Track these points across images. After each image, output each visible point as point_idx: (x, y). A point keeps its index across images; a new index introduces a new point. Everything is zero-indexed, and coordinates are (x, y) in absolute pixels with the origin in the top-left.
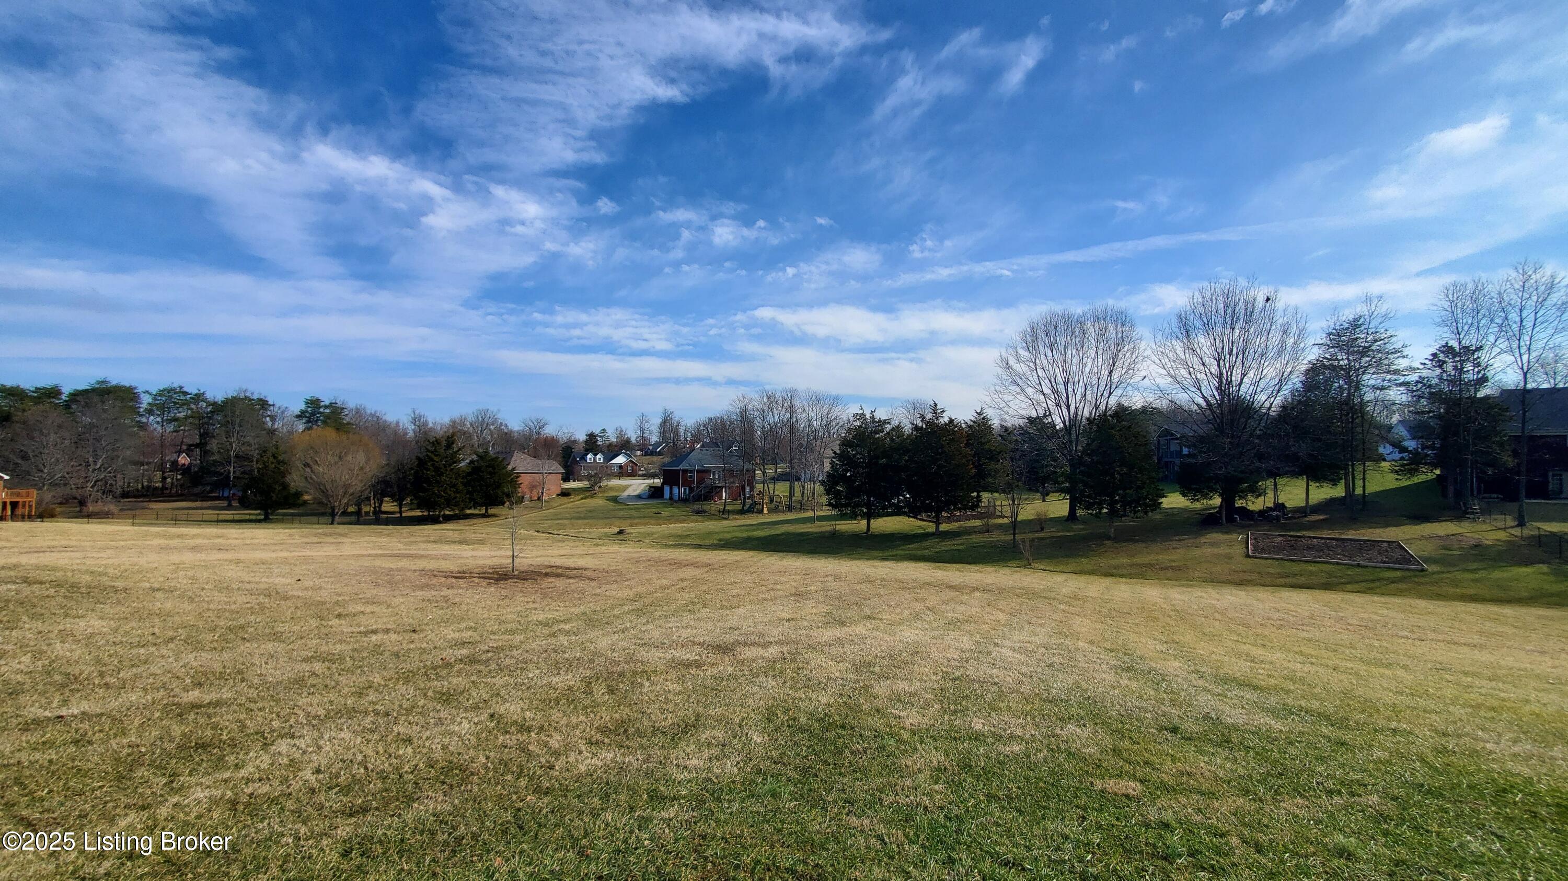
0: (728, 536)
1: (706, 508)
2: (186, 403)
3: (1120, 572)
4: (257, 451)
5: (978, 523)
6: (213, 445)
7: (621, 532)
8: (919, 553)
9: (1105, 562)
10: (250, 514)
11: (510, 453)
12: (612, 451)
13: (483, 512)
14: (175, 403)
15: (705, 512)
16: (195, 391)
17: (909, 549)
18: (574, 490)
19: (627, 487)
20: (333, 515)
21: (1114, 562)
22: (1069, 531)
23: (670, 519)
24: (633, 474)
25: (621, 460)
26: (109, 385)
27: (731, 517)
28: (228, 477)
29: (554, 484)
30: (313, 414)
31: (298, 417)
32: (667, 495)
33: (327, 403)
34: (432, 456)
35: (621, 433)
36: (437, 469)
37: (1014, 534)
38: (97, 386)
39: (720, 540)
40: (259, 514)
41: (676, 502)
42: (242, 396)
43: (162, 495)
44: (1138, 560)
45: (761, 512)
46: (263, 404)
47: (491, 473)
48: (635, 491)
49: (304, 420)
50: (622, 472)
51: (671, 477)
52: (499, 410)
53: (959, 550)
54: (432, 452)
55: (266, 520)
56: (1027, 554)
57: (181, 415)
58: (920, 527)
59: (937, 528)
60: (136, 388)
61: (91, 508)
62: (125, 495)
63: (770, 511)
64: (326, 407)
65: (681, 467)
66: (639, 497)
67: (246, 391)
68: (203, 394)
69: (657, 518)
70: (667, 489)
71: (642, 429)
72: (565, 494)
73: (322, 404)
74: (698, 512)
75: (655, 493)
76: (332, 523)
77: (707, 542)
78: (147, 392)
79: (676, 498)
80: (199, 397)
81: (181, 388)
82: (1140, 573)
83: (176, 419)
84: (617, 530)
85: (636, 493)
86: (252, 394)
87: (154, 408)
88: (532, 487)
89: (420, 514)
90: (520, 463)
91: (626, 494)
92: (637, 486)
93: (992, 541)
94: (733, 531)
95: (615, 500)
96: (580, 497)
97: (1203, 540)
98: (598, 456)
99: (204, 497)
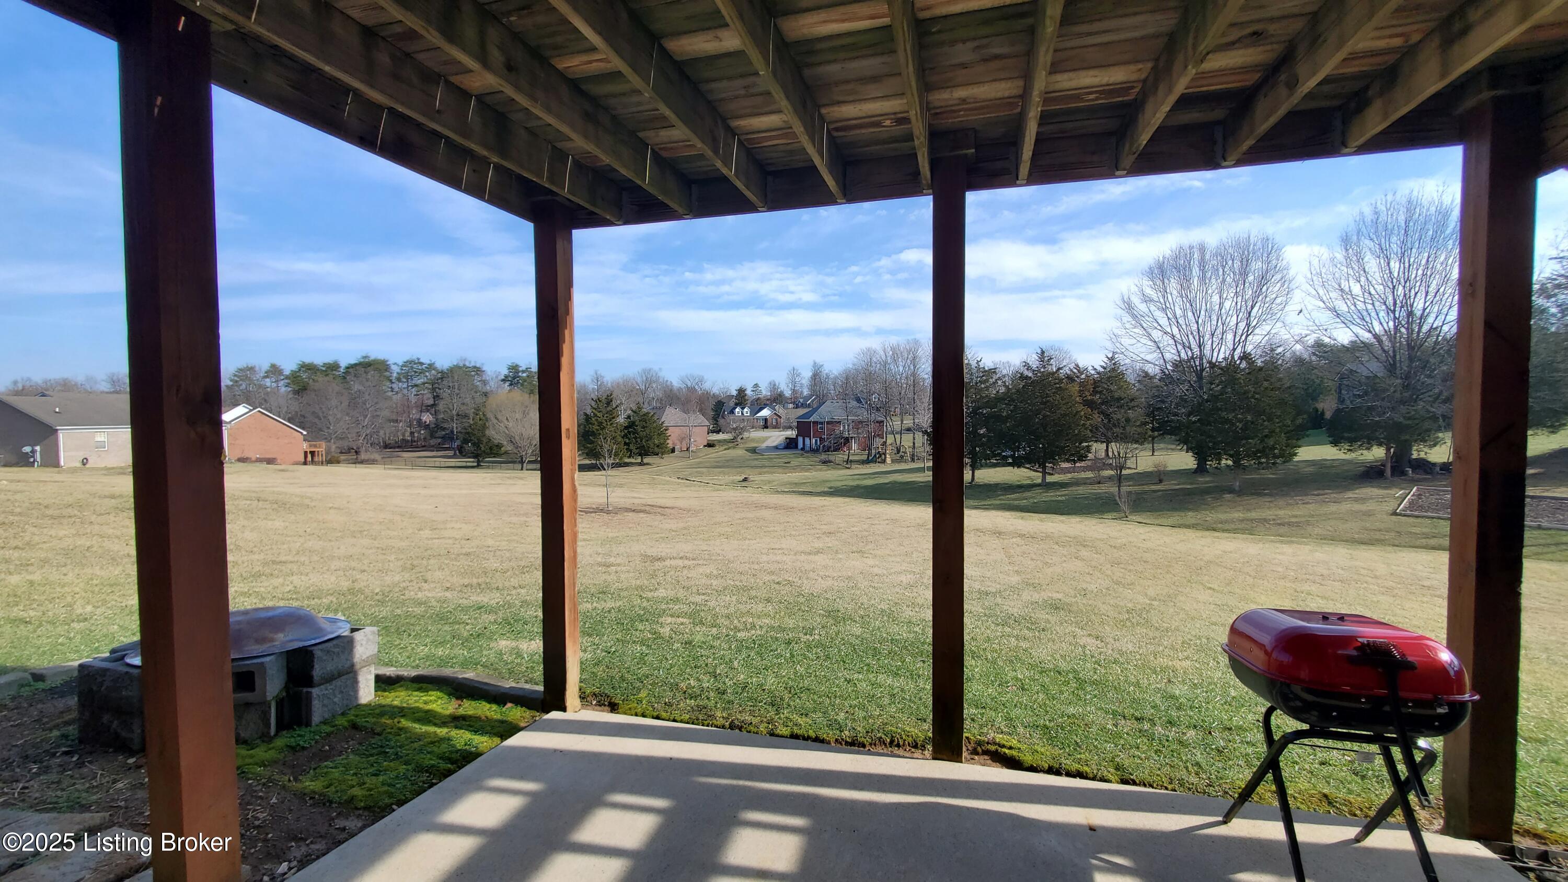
0: (839, 484)
1: (832, 458)
2: (422, 372)
3: (1227, 526)
4: (473, 410)
5: (1090, 474)
6: (441, 406)
7: (745, 480)
8: (1016, 503)
9: (1210, 516)
10: (466, 462)
11: (662, 409)
12: (759, 405)
13: (639, 460)
14: (416, 372)
15: (830, 462)
16: (428, 362)
17: (1009, 499)
18: (719, 441)
19: (766, 439)
20: (522, 462)
21: (1222, 516)
22: (1191, 484)
23: (795, 469)
24: (776, 427)
25: (765, 413)
26: (371, 359)
27: (853, 466)
28: (452, 432)
29: (700, 436)
30: (514, 378)
31: (503, 380)
32: (800, 445)
33: (524, 368)
34: (596, 412)
35: (773, 386)
36: (600, 424)
37: (1119, 487)
38: (362, 360)
39: (830, 488)
40: (473, 462)
41: (807, 452)
42: (461, 365)
43: (412, 447)
44: (1253, 515)
45: (884, 461)
46: (478, 370)
47: (643, 427)
48: (774, 441)
49: (508, 383)
50: (766, 424)
51: (804, 428)
52: (660, 369)
53: (1058, 501)
54: (595, 409)
55: (478, 466)
56: (1124, 507)
57: (419, 382)
58: (1029, 478)
59: (1044, 478)
60: (387, 361)
61: (363, 456)
62: (386, 446)
63: (893, 461)
64: (523, 372)
65: (812, 419)
66: (776, 448)
67: (465, 360)
68: (434, 364)
69: (786, 466)
70: (800, 439)
71: (794, 383)
72: (710, 445)
73: (521, 369)
74: (824, 462)
75: (790, 444)
76: (522, 469)
77: (819, 490)
78: (395, 364)
79: (807, 448)
80: (431, 367)
81: (418, 359)
82: (1248, 528)
83: (416, 386)
84: (741, 478)
85: (775, 444)
86: (470, 362)
87: (401, 377)
88: (682, 440)
89: (590, 462)
90: (671, 417)
91: (764, 445)
92: (776, 437)
93: (1099, 493)
94: (845, 480)
95: (753, 451)
96: (724, 448)
97: (1350, 494)
98: (746, 410)
99: (439, 448)
